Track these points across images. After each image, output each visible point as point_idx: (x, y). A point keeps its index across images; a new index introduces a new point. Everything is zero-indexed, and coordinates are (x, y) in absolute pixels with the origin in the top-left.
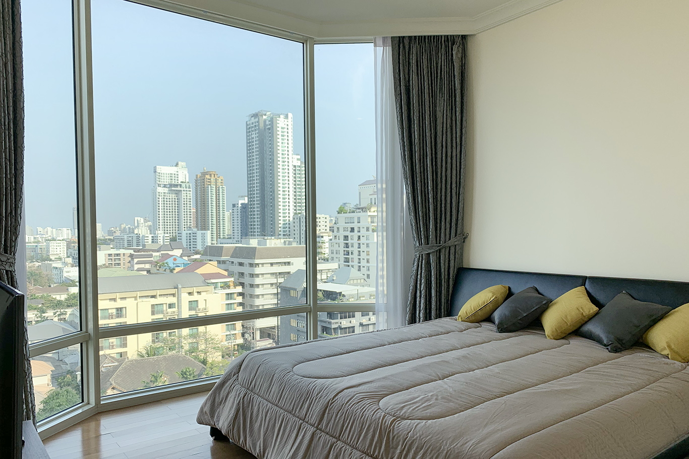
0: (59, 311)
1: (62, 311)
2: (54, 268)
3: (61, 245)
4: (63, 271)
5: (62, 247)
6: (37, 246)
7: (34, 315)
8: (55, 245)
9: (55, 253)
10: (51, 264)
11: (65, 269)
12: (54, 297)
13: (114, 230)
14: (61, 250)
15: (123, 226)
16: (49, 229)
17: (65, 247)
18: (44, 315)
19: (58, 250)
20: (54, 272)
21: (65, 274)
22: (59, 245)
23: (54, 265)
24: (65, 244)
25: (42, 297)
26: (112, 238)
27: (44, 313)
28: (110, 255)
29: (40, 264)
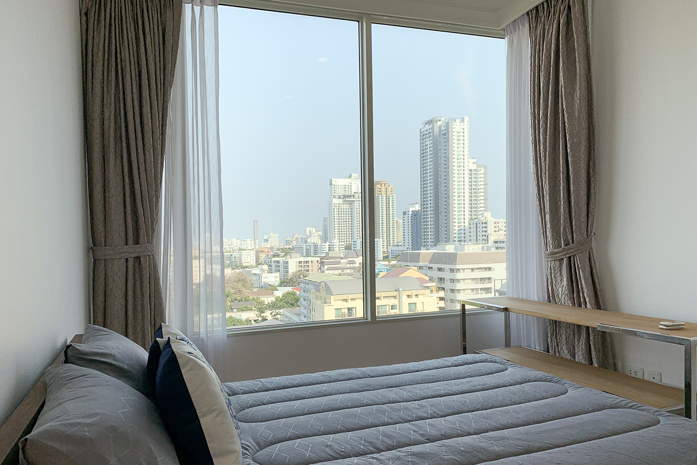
0: (275, 311)
1: (277, 311)
2: (254, 274)
3: (251, 254)
4: (261, 277)
5: (251, 256)
6: (231, 255)
7: (255, 315)
8: (246, 254)
9: (246, 261)
10: (251, 271)
11: (264, 275)
12: (263, 299)
13: (291, 240)
14: (252, 258)
15: (296, 236)
16: (235, 240)
17: (255, 256)
18: (262, 315)
19: (249, 258)
20: (254, 278)
21: (264, 280)
22: (250, 254)
23: (254, 272)
24: (255, 253)
25: (253, 299)
26: (291, 247)
27: (263, 313)
28: (300, 262)
29: (241, 270)
